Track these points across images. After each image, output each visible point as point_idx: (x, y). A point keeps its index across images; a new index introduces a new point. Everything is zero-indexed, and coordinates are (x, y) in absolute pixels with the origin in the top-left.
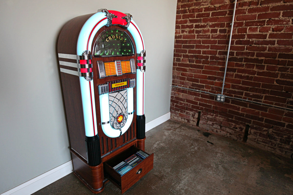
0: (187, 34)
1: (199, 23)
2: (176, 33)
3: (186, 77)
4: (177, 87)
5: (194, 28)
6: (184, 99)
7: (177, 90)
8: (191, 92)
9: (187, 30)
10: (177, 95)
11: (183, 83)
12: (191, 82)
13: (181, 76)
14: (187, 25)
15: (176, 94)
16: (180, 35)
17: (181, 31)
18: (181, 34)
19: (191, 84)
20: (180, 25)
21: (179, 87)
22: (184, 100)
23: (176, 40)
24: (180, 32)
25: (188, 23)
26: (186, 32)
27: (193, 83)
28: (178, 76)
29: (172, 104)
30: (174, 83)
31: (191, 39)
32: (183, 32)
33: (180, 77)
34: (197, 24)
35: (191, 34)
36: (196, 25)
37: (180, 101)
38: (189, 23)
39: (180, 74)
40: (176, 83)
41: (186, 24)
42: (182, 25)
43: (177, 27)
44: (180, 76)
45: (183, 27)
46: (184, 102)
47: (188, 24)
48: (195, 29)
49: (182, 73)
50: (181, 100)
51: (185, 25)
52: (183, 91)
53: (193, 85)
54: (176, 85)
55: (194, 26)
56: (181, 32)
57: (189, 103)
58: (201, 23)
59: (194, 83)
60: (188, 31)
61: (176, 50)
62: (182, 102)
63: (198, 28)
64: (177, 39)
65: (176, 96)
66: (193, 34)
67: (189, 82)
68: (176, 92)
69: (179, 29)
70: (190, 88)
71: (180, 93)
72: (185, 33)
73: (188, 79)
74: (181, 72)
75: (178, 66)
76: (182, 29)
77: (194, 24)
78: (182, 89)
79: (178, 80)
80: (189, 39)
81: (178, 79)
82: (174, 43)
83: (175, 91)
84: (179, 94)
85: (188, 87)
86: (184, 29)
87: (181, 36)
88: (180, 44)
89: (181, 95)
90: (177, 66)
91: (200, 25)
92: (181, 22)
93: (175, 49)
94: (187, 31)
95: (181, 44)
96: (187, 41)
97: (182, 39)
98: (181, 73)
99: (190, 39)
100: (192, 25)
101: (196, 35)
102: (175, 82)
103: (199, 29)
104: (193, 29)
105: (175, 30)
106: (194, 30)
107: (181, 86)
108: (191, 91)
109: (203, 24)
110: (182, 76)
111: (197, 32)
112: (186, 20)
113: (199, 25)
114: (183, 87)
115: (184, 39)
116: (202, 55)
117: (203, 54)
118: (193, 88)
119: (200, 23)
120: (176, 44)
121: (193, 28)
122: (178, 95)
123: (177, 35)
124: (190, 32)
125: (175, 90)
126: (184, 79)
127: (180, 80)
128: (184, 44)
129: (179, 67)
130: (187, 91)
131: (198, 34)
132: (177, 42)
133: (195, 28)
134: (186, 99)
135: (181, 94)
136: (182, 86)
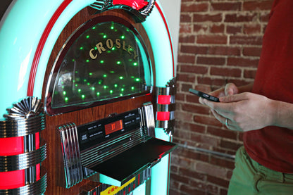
0: (207, 33)
1: (235, 10)
2: (181, 30)
3: (206, 126)
4: (185, 146)
5: (223, 22)
6: (202, 174)
7: (184, 154)
8: (218, 159)
9: (208, 24)
10: (184, 165)
11: (198, 139)
12: (218, 138)
13: (193, 122)
14: (207, 15)
15: (182, 162)
16: (190, 34)
17: (192, 27)
18: (193, 33)
19: (218, 142)
20: (191, 15)
21: (189, 147)
22: (201, 177)
23: (182, 47)
24: (190, 29)
25: (209, 9)
26: (205, 29)
27: (222, 141)
28: (186, 124)
29: (172, 183)
30: (177, 139)
31: (217, 45)
32: (197, 28)
33: (191, 125)
34: (231, 12)
35: (217, 34)
36: (227, 16)
37: (192, 178)
38: (211, 10)
39: (192, 118)
40: (182, 137)
41: (203, 13)
42: (195, 16)
43: (184, 19)
44: (190, 122)
45: (197, 18)
46: (202, 182)
47: (210, 12)
48: (226, 24)
49: (198, 116)
50: (195, 175)
51: (201, 16)
52: (199, 157)
53: (223, 144)
54: (183, 143)
55: (224, 18)
56: (192, 30)
57: (214, 183)
58: (240, 10)
59: (224, 139)
60: (209, 28)
61: (182, 66)
62: (198, 181)
63: (234, 21)
64: (184, 44)
65: (182, 167)
66: (221, 34)
67: (212, 138)
68: (181, 157)
69: (189, 23)
70: (214, 149)
71: (192, 160)
72: (202, 32)
73: (210, 131)
74: (194, 114)
75: (187, 101)
76: (196, 23)
77: (224, 14)
78: (196, 152)
79: (186, 131)
80: (211, 45)
81: (186, 128)
82: (178, 52)
83: (179, 155)
84: (189, 162)
85: (211, 148)
86: (199, 23)
87: (193, 37)
88: (191, 55)
89: (195, 166)
90: (183, 100)
91: (238, 16)
92: (193, 8)
93: (180, 64)
94: (206, 26)
95: (194, 55)
96: (206, 48)
97: (196, 44)
98: (194, 117)
99: (215, 45)
100: (219, 15)
101: (229, 36)
102: (180, 135)
103: (236, 24)
104: (220, 24)
105: (180, 25)
106: (223, 26)
107: (193, 145)
108: (217, 157)
109: (244, 13)
110: (196, 123)
111: (230, 30)
112: (203, 4)
113: (235, 15)
114: (199, 146)
115: (201, 45)
116: (244, 79)
117: (245, 77)
118: (223, 151)
119: (236, 12)
120: (181, 54)
121: (220, 20)
122: (187, 164)
123: (185, 35)
124: (214, 29)
125: (180, 152)
126: (201, 130)
127: (193, 133)
128: (200, 55)
129: (188, 103)
130: (207, 156)
131: (232, 35)
132: (183, 49)
133: (225, 21)
134: (207, 175)
135: (195, 164)
136: (197, 144)
